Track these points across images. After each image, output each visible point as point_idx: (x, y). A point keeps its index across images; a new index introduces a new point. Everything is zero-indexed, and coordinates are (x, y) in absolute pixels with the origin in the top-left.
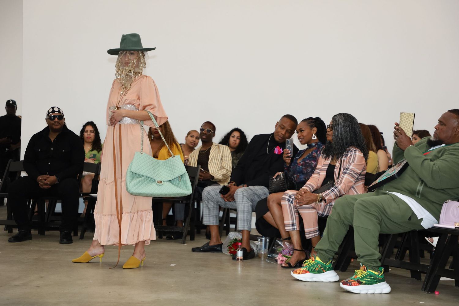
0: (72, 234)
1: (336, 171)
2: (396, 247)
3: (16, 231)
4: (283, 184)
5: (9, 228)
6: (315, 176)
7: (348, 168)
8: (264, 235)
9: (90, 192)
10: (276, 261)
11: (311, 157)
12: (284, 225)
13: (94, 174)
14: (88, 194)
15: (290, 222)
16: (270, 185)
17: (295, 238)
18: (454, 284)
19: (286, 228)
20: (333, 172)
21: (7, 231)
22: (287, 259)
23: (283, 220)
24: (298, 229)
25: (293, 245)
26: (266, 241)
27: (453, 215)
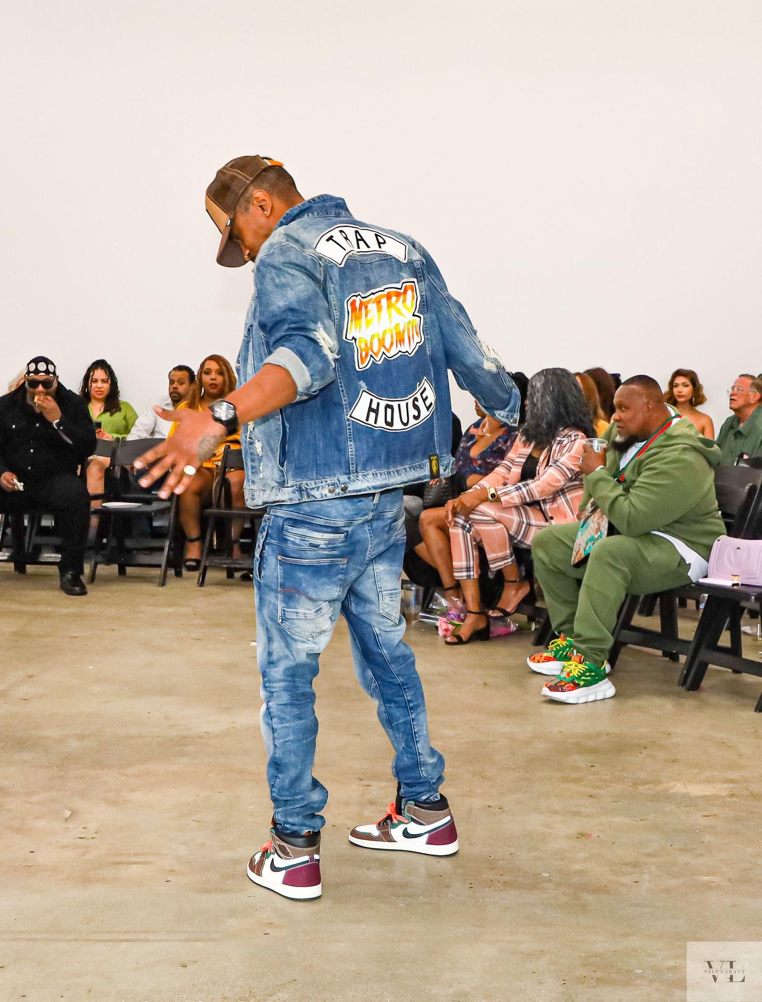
4: (447, 493)
6: (499, 470)
10: (436, 629)
11: (495, 452)
12: (452, 570)
15: (464, 563)
16: (426, 493)
17: (471, 592)
19: (455, 575)
22: (454, 628)
23: (451, 560)
24: (476, 576)
25: (466, 603)
26: (417, 591)
27: (730, 562)
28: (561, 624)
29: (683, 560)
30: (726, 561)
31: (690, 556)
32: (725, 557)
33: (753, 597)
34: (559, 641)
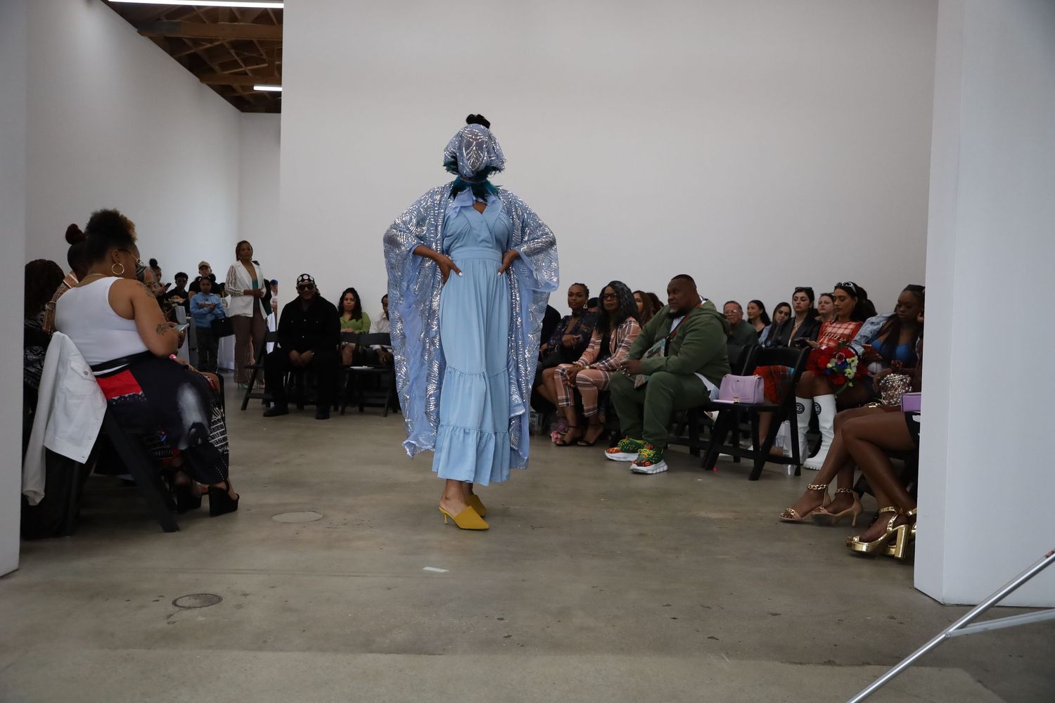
0: (332, 408)
1: (612, 344)
2: (676, 422)
3: (272, 405)
5: (267, 402)
6: (589, 350)
7: (623, 341)
9: (350, 363)
10: (551, 437)
12: (558, 401)
13: (353, 345)
14: (348, 366)
15: (564, 397)
17: (570, 415)
18: (733, 460)
19: (560, 404)
20: (608, 346)
23: (557, 396)
24: (572, 405)
25: (568, 422)
26: (540, 418)
27: (733, 390)
28: (627, 430)
29: (706, 388)
30: (731, 391)
31: (710, 386)
32: (730, 389)
33: (747, 409)
34: (624, 440)
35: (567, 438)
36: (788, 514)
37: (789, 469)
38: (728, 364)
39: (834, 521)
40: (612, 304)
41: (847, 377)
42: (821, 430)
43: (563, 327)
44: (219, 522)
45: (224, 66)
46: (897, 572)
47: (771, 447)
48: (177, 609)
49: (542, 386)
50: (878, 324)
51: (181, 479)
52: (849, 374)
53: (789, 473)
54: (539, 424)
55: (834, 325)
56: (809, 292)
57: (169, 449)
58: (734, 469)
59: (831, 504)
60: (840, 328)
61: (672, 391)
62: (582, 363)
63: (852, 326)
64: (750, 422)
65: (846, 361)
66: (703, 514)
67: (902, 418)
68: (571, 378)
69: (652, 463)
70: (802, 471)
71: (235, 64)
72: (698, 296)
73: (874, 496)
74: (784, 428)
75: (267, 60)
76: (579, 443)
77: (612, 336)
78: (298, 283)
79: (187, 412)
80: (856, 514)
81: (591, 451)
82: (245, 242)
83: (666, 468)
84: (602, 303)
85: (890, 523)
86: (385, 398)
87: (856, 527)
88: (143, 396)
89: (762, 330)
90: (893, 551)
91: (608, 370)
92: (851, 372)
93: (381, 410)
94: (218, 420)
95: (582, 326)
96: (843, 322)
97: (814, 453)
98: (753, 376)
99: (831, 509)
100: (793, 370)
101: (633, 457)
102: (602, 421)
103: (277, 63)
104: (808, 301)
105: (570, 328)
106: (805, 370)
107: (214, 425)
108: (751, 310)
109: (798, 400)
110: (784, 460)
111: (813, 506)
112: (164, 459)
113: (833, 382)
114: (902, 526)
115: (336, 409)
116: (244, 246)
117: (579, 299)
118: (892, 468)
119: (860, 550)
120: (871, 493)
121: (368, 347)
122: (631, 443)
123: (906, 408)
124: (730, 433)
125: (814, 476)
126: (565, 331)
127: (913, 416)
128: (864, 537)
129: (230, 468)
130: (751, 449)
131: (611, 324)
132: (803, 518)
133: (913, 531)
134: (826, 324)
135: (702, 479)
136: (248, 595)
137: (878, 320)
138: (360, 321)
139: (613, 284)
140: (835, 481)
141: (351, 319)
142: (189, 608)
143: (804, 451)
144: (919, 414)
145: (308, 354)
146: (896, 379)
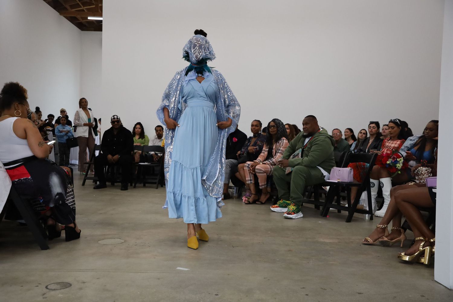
0: (129, 184)
1: (274, 151)
2: (307, 192)
3: (98, 183)
5: (95, 181)
6: (262, 154)
7: (280, 150)
8: (236, 185)
9: (139, 161)
10: (242, 199)
13: (141, 151)
15: (249, 179)
17: (252, 188)
18: (337, 212)
19: (247, 182)
21: (94, 183)
22: (248, 199)
23: (245, 178)
24: (253, 182)
25: (251, 192)
26: (236, 189)
27: (337, 175)
28: (282, 196)
29: (323, 174)
31: (325, 173)
32: (335, 174)
33: (345, 185)
34: (280, 201)
35: (251, 200)
36: (366, 240)
37: (367, 216)
38: (334, 162)
39: (391, 244)
40: (274, 131)
41: (397, 168)
42: (384, 196)
43: (249, 143)
44: (70, 244)
45: (72, 7)
46: (425, 272)
47: (357, 205)
48: (48, 290)
49: (238, 173)
50: (414, 140)
51: (50, 222)
52: (399, 167)
53: (367, 219)
54: (236, 193)
55: (389, 141)
56: (377, 124)
57: (44, 207)
58: (338, 216)
59: (389, 235)
60: (392, 143)
61: (305, 175)
62: (258, 161)
63: (399, 142)
64: (346, 192)
65: (397, 160)
66: (322, 240)
67: (427, 190)
68: (252, 169)
69: (295, 213)
70: (374, 217)
71: (78, 6)
72: (319, 126)
73: (412, 231)
74: (364, 195)
75: (95, 3)
76: (257, 202)
77: (274, 147)
78: (111, 120)
79: (54, 187)
80: (402, 241)
81: (263, 207)
82: (84, 98)
83: (302, 216)
84: (269, 130)
85: (421, 246)
86: (157, 179)
87: (402, 247)
88: (31, 179)
89: (352, 145)
90: (423, 260)
91: (272, 165)
92: (399, 166)
93: (155, 185)
94: (70, 191)
95: (259, 142)
96: (393, 140)
97: (380, 208)
98: (347, 168)
99: (389, 238)
100: (368, 165)
101: (285, 210)
102: (269, 191)
103: (100, 5)
104: (376, 129)
105: (252, 143)
106: (375, 165)
107: (68, 194)
108: (346, 133)
109: (371, 180)
110: (364, 212)
111: (380, 236)
112: (41, 211)
113: (390, 171)
114: (428, 247)
115: (131, 185)
116: (83, 100)
117: (257, 128)
118: (422, 217)
119: (405, 260)
120: (411, 230)
121: (148, 153)
122: (284, 203)
123: (429, 185)
124: (336, 198)
125: (381, 220)
126: (250, 144)
127: (433, 189)
128: (407, 253)
129: (76, 216)
130: (347, 206)
131: (274, 140)
132: (375, 243)
133: (433, 250)
134: (386, 141)
135: (321, 222)
136: (85, 282)
137: (414, 138)
138: (144, 139)
139: (274, 120)
140: (391, 223)
141: (139, 139)
142: (54, 290)
143: (375, 207)
144: (436, 188)
145: (117, 157)
146: (423, 169)
